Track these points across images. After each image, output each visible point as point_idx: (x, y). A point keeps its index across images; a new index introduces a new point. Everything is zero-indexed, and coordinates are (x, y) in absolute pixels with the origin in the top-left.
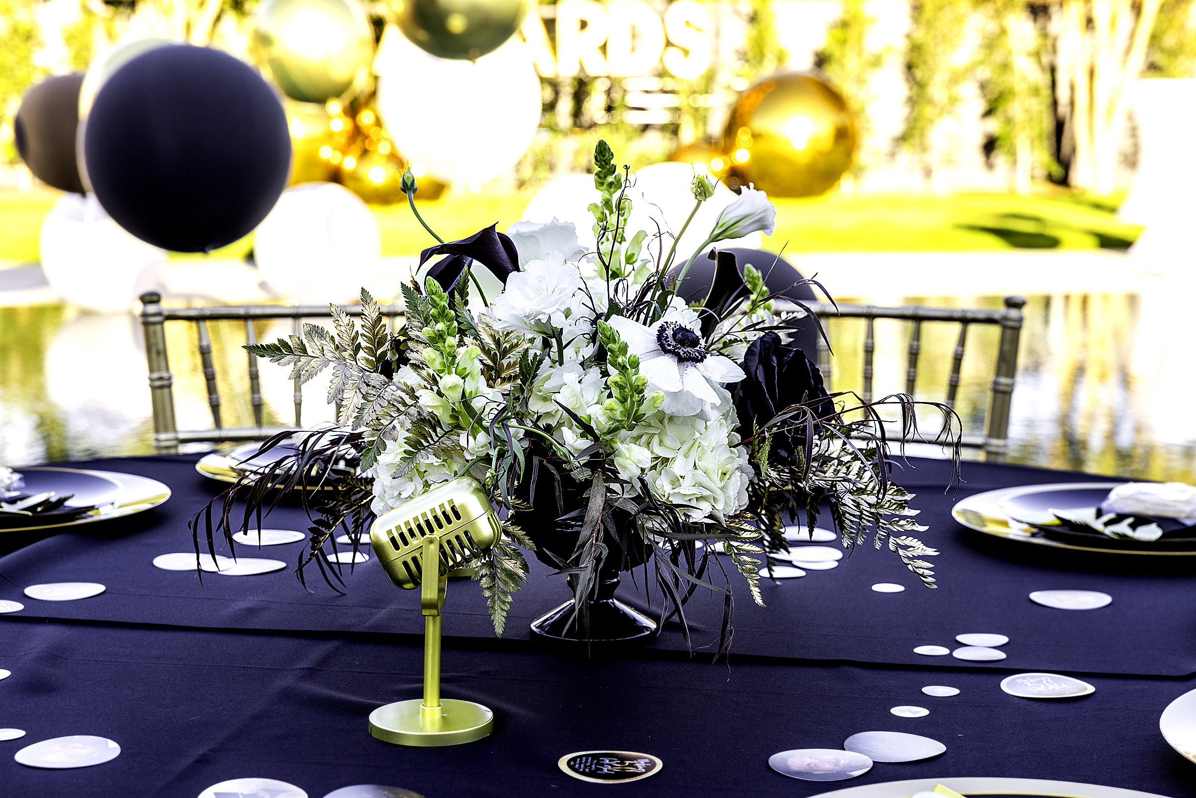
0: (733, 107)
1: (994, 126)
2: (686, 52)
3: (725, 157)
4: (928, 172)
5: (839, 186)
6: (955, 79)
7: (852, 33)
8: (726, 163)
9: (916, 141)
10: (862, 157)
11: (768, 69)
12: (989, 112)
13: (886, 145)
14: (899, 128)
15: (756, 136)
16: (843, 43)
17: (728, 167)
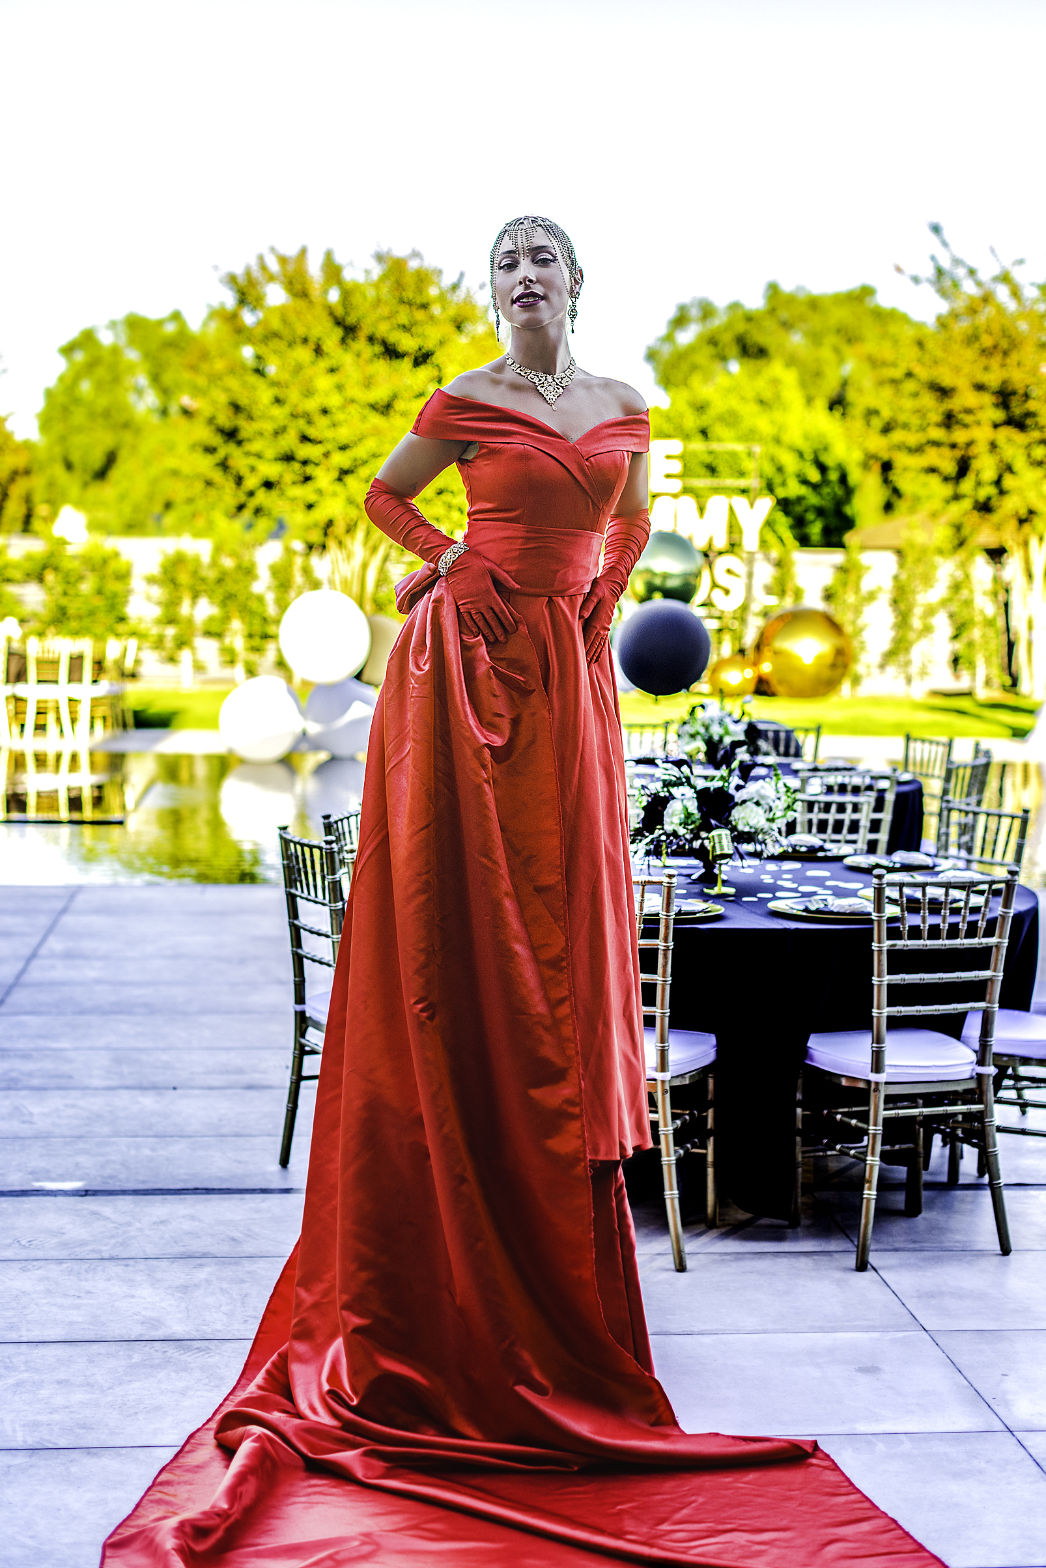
0: (761, 630)
1: (959, 646)
2: (727, 592)
3: (754, 668)
4: (909, 680)
5: (840, 690)
6: (930, 612)
7: (852, 577)
8: (754, 672)
9: (902, 658)
10: (859, 668)
11: (788, 603)
12: (956, 637)
13: (877, 659)
14: (886, 646)
15: (776, 653)
16: (845, 584)
17: (756, 675)
